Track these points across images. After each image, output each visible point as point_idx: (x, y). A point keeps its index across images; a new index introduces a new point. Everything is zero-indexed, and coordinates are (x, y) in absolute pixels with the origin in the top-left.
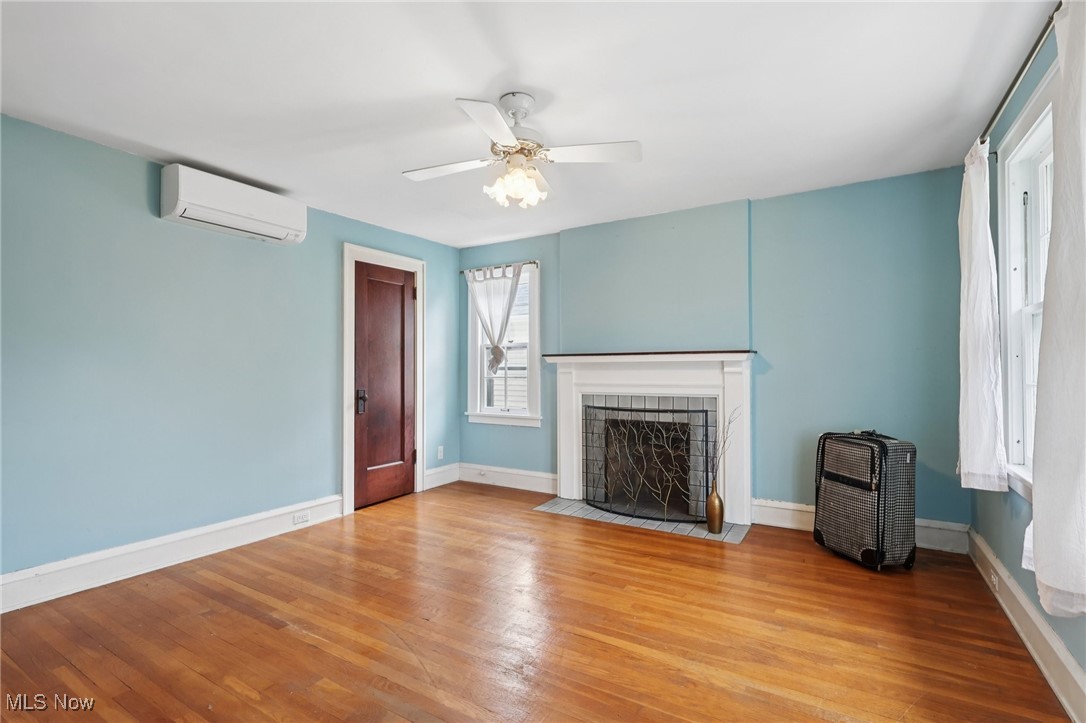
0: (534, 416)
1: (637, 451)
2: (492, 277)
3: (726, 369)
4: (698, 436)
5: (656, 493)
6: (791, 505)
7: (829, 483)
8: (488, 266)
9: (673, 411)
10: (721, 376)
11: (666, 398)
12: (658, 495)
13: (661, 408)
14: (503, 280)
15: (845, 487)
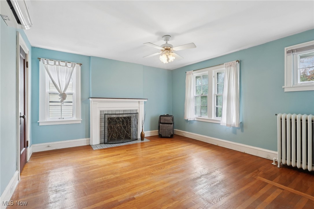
0: (78, 119)
1: (125, 125)
2: (59, 65)
3: (140, 103)
4: (133, 119)
5: (129, 135)
6: (149, 132)
7: (162, 125)
8: (57, 60)
9: (127, 114)
10: (138, 105)
11: (125, 110)
12: (122, 136)
13: (131, 113)
14: (66, 67)
15: (166, 125)
